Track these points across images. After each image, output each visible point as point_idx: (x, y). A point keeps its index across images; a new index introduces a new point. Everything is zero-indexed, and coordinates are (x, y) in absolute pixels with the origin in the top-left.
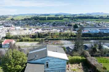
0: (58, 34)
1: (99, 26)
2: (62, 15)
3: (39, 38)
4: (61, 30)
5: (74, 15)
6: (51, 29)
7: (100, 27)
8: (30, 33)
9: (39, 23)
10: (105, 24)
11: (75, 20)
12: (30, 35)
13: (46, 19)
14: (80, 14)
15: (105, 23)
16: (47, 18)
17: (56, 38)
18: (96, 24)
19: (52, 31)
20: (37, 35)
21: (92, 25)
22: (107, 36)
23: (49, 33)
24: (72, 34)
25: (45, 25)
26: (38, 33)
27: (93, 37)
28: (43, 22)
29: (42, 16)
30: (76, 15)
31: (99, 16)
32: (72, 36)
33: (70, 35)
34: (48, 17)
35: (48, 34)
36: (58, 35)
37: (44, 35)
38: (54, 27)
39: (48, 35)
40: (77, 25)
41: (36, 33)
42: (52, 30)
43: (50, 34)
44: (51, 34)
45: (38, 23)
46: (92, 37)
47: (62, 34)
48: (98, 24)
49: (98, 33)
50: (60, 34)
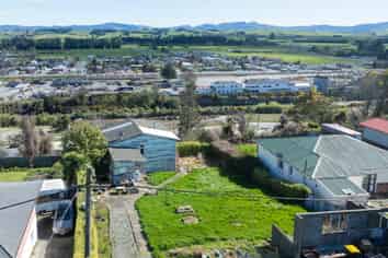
0: (113, 99)
1: (244, 68)
2: (114, 31)
3: (51, 113)
4: (119, 84)
5: (159, 31)
6: (86, 84)
7: (247, 72)
8: (16, 98)
9: (39, 60)
10: (264, 63)
11: (163, 50)
12: (16, 103)
13: (59, 48)
14: (180, 29)
15: (263, 59)
16: (63, 41)
17: (110, 113)
18: (234, 63)
19: (92, 90)
20: (42, 104)
21: (220, 67)
22: (267, 102)
23: (81, 97)
24: (160, 98)
25: (61, 67)
26: (42, 96)
27: (227, 104)
28: (52, 57)
29: (44, 37)
30: (166, 30)
31: (242, 33)
32: (158, 103)
33: (152, 101)
34: (67, 40)
35: (78, 101)
36: (112, 103)
37: (63, 105)
38: (94, 75)
39: (81, 104)
40: (174, 68)
41: (34, 96)
42: (88, 87)
43: (86, 101)
44: (90, 98)
45: (35, 62)
46: (224, 107)
47: (126, 98)
48: (241, 64)
49: (239, 94)
50: (119, 98)
